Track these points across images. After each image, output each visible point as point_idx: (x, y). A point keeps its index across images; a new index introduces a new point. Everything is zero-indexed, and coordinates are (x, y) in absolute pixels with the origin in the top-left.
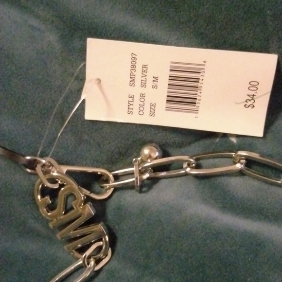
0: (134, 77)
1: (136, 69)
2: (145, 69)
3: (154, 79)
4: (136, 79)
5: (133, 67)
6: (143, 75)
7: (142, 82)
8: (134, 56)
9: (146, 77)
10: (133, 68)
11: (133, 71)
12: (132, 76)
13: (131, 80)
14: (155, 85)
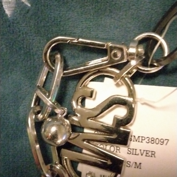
0: (140, 141)
1: (150, 143)
2: (150, 154)
3: (138, 164)
4: (137, 142)
5: (152, 141)
6: (142, 151)
7: (134, 150)
8: (165, 142)
9: (140, 154)
10: (150, 140)
11: (147, 140)
12: (140, 138)
13: (137, 137)
14: (131, 164)
